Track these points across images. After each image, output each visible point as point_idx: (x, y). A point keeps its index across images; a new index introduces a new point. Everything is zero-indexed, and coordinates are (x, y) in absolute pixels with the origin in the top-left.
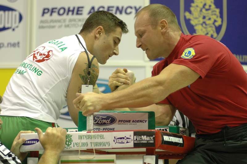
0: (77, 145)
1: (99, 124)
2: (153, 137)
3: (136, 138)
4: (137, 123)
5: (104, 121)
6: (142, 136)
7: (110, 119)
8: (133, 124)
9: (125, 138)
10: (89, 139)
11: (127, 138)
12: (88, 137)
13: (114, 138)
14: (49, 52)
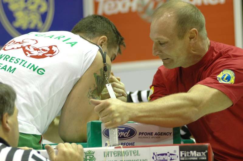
3: (183, 154)
4: (160, 136)
5: (122, 134)
6: (191, 152)
8: (156, 137)
9: (168, 154)
11: (171, 154)
12: (117, 154)
13: (153, 154)
14: (51, 47)
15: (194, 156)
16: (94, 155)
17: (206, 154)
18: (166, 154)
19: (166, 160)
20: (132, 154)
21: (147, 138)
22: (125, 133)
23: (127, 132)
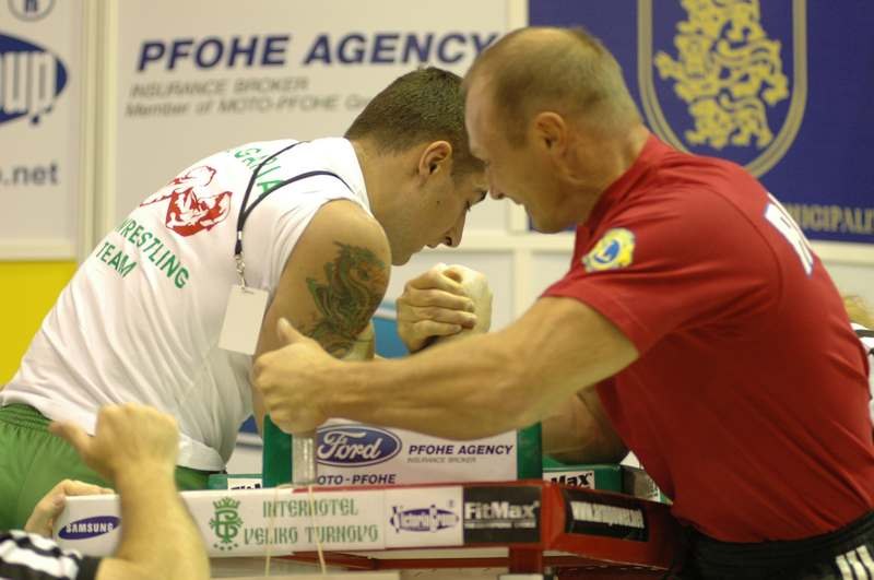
0: (257, 537)
1: (338, 460)
2: (532, 508)
3: (473, 511)
4: (475, 455)
5: (357, 449)
6: (495, 505)
7: (379, 441)
8: (463, 460)
9: (433, 512)
10: (300, 514)
11: (440, 512)
13: (391, 511)
14: (219, 198)
15: (502, 518)
16: (239, 511)
17: (536, 511)
18: (427, 512)
19: (427, 529)
20: (338, 508)
23: (373, 443)
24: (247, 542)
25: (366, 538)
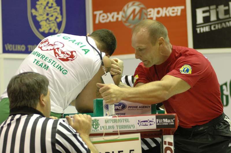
0: (104, 128)
3: (159, 121)
5: (117, 107)
6: (164, 119)
7: (122, 105)
8: (140, 109)
9: (148, 121)
10: (115, 122)
11: (150, 121)
12: (114, 121)
13: (138, 121)
14: (72, 52)
15: (166, 122)
16: (99, 122)
17: (173, 121)
18: (147, 121)
19: (147, 125)
20: (124, 121)
21: (134, 110)
22: (119, 106)
23: (121, 106)
24: (101, 129)
25: (132, 128)
